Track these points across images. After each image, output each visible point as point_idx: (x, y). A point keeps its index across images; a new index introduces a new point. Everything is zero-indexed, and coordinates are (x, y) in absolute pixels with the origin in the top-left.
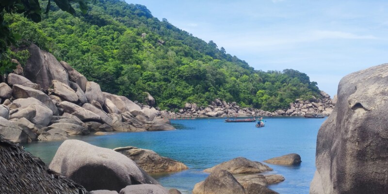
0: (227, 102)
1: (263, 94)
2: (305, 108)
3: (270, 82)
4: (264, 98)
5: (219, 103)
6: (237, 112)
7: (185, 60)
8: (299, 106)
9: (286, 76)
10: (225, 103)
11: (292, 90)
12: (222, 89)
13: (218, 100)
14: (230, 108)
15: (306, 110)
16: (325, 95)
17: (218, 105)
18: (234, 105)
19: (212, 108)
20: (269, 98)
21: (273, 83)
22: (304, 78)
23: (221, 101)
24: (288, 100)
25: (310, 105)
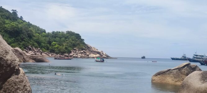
0: (35, 48)
1: (55, 45)
2: (79, 53)
3: (59, 37)
4: (56, 46)
5: (31, 49)
6: (41, 54)
7: (7, 21)
8: (76, 52)
9: (68, 35)
10: (34, 48)
11: (71, 43)
12: (32, 40)
13: (30, 47)
14: (38, 52)
15: (80, 54)
16: (89, 46)
17: (30, 49)
18: (39, 50)
19: (26, 51)
20: (59, 47)
21: (60, 38)
22: (78, 36)
23: (32, 47)
24: (70, 48)
25: (82, 52)
